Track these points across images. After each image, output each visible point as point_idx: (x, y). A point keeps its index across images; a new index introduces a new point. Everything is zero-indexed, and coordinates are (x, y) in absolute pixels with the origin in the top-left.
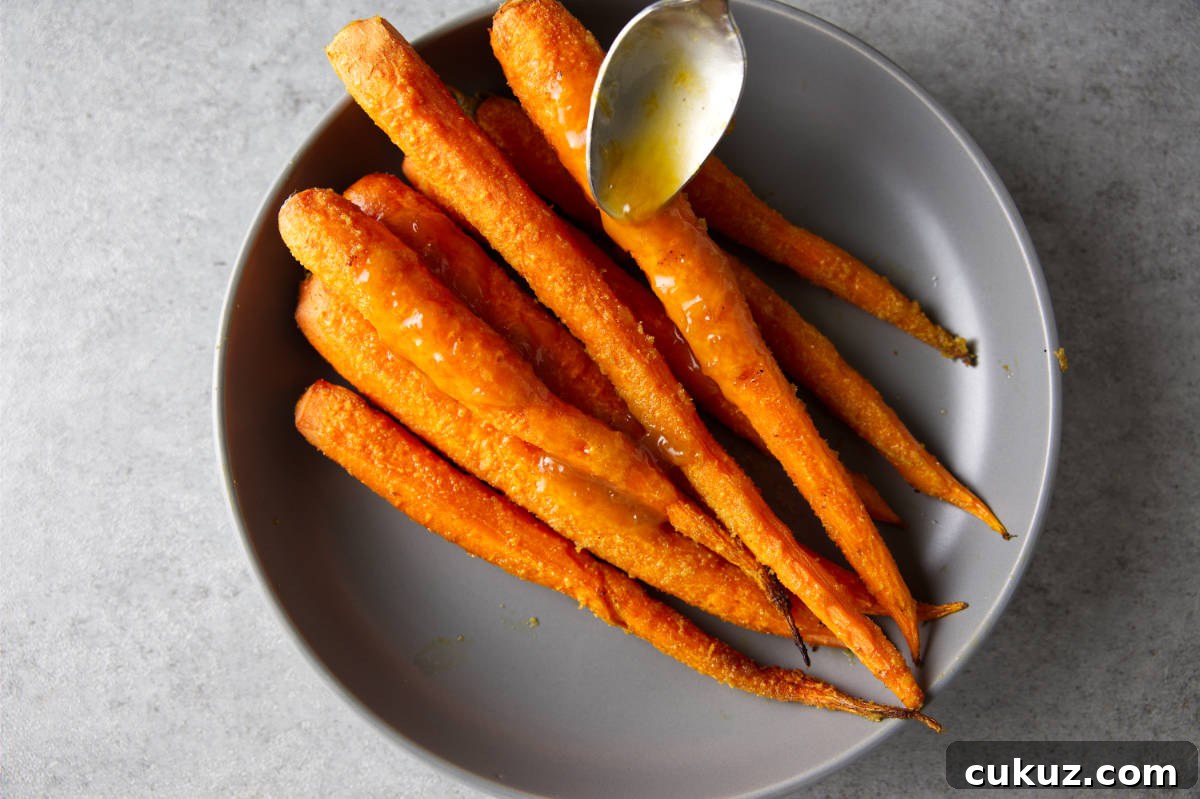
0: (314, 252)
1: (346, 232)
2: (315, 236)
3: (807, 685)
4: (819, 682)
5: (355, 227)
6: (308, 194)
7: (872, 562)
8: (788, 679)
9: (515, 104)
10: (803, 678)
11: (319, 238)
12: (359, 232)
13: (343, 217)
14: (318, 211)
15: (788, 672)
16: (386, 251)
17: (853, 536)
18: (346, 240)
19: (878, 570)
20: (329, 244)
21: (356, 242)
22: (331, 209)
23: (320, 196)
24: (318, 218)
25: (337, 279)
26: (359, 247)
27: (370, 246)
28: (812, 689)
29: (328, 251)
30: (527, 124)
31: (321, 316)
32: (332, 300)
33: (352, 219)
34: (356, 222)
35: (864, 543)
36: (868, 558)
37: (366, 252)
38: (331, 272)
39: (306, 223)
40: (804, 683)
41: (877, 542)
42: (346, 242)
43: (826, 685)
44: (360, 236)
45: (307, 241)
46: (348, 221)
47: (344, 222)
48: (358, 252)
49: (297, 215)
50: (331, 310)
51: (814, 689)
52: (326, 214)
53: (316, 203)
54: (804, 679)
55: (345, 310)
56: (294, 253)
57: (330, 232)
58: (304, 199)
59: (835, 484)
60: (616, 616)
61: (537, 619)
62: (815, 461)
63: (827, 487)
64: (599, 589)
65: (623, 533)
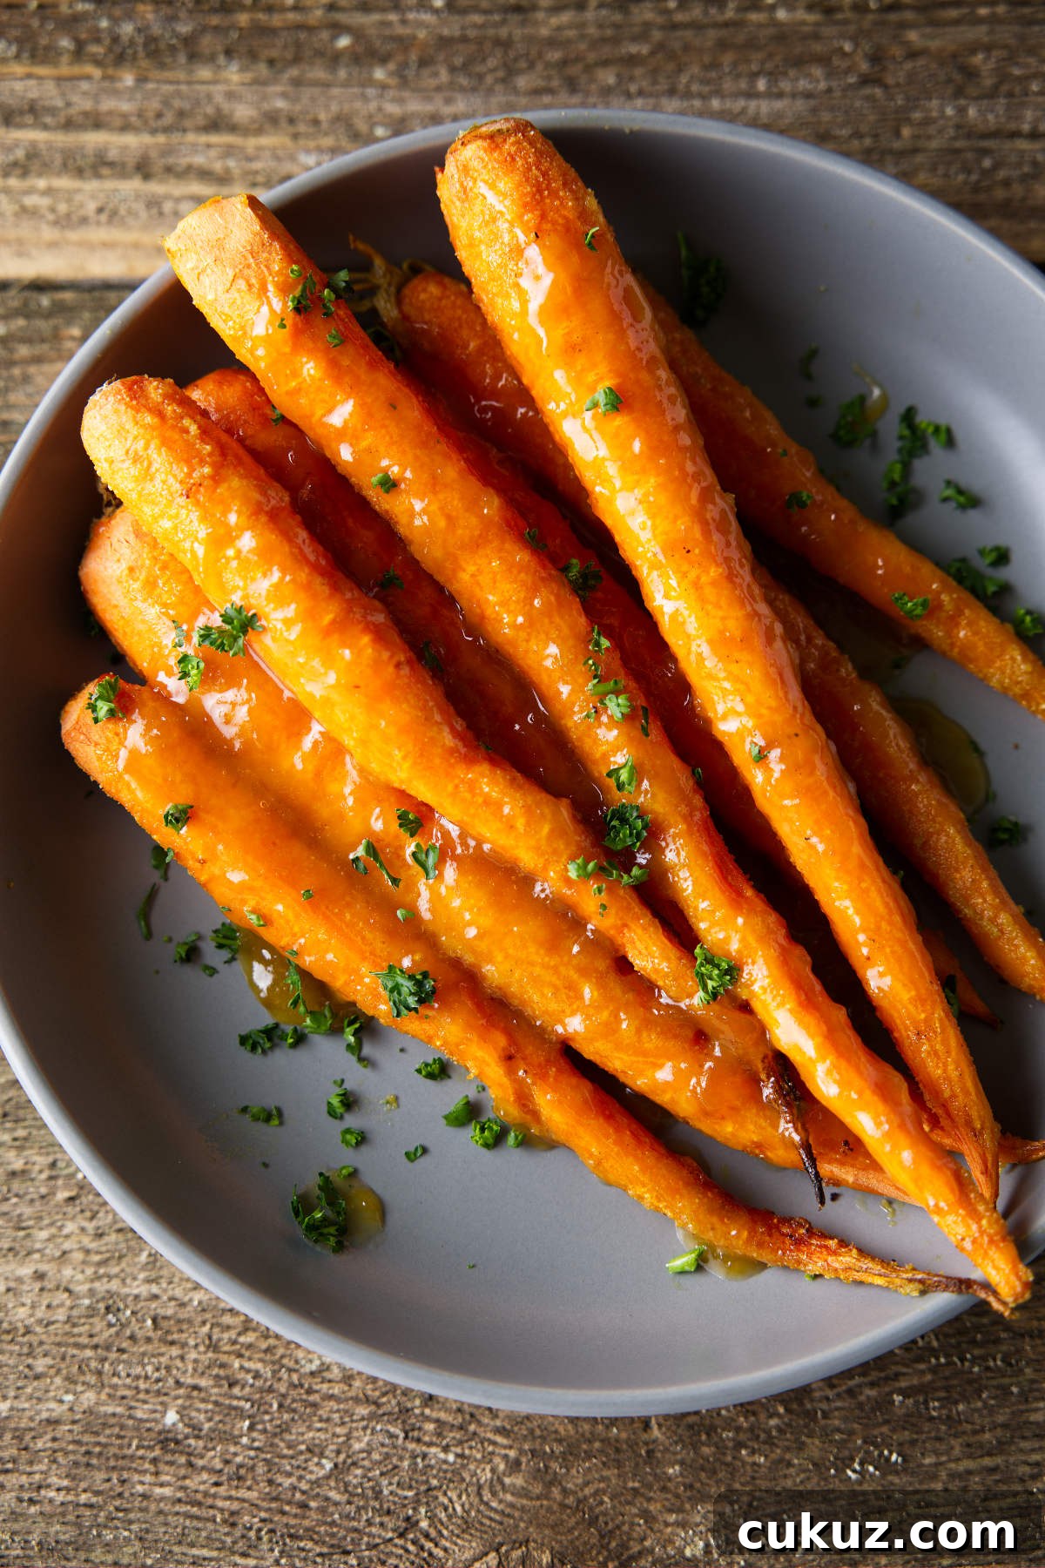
0: (134, 471)
1: (190, 445)
2: (140, 445)
3: (814, 1242)
4: (832, 1238)
5: (203, 440)
6: (135, 382)
7: (936, 1053)
8: (785, 1230)
9: (463, 288)
10: (808, 1230)
11: (146, 449)
12: (208, 447)
13: (187, 422)
14: (150, 410)
15: (787, 1220)
16: (245, 482)
17: (911, 1008)
18: (189, 457)
19: (945, 1065)
20: (159, 459)
21: (202, 462)
22: (170, 409)
23: (155, 389)
24: (149, 419)
25: (162, 515)
26: (207, 470)
27: (223, 472)
28: (820, 1247)
29: (157, 470)
30: (480, 320)
31: (126, 572)
32: (146, 550)
33: (199, 427)
34: (205, 433)
35: (926, 1020)
36: (932, 1046)
37: (216, 479)
38: (154, 503)
39: (129, 426)
40: (810, 1237)
41: (947, 1023)
42: (188, 462)
43: (843, 1243)
44: (210, 455)
45: (127, 452)
46: (194, 429)
47: (187, 431)
48: (203, 477)
49: (116, 412)
50: (142, 566)
51: (826, 1247)
52: (161, 415)
53: (147, 398)
54: (811, 1232)
55: (164, 568)
56: (101, 469)
57: (165, 442)
58: (130, 389)
59: (891, 923)
60: (523, 1099)
61: (397, 1098)
62: (864, 885)
63: (879, 928)
64: (504, 1049)
65: (552, 963)
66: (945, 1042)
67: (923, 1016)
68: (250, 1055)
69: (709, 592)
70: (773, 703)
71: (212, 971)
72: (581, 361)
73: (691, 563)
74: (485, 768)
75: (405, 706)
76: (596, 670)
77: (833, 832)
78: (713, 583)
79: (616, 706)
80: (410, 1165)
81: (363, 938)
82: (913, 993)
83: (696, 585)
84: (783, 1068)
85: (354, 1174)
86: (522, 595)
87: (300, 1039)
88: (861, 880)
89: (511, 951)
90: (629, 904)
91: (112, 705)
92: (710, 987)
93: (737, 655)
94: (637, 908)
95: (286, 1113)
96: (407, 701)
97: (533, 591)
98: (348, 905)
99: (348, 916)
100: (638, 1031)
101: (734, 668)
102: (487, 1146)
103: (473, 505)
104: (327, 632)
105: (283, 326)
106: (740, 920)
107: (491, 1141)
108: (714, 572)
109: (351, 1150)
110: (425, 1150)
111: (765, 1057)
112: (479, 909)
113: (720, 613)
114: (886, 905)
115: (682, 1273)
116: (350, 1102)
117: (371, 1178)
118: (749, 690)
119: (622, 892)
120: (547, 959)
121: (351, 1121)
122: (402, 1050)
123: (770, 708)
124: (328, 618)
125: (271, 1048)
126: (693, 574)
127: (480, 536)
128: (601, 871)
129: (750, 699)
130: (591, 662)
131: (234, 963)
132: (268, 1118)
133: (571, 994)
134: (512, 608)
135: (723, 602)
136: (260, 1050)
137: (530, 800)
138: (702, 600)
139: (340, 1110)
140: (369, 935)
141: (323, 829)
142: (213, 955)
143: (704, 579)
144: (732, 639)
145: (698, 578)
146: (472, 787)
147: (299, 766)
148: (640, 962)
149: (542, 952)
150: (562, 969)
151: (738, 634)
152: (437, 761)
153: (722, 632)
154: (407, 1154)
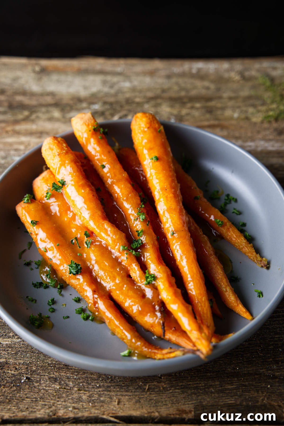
1: (63, 148)
2: (52, 146)
7: (202, 306)
17: (197, 295)
19: (203, 309)
20: (55, 148)
22: (61, 142)
26: (64, 152)
29: (54, 150)
37: (66, 153)
41: (206, 300)
42: (61, 150)
45: (49, 147)
47: (63, 145)
57: (58, 145)
59: (197, 275)
60: (95, 303)
61: (66, 304)
62: (192, 266)
63: (193, 276)
64: (94, 289)
65: (111, 271)
66: (205, 304)
67: (200, 297)
68: (34, 288)
69: (169, 199)
70: (179, 223)
71: (32, 269)
72: (152, 151)
73: (166, 192)
74: (107, 222)
75: (92, 203)
76: (140, 210)
77: (187, 252)
78: (170, 197)
79: (142, 217)
80: (64, 320)
81: (68, 258)
82: (199, 292)
83: (166, 197)
84: (162, 304)
85: (49, 317)
86: (127, 193)
87: (47, 287)
88: (191, 265)
89: (102, 266)
90: (133, 259)
91: (29, 198)
92: (148, 281)
93: (172, 212)
94: (135, 261)
95: (37, 302)
96: (93, 203)
97: (130, 193)
98: (67, 250)
99: (66, 252)
100: (128, 290)
101: (171, 215)
102: (84, 319)
103: (121, 174)
104: (79, 186)
105: (90, 131)
106: (160, 267)
107: (85, 317)
108: (171, 195)
109: (50, 313)
110: (68, 317)
111: (158, 301)
112: (97, 255)
113: (171, 203)
114: (197, 271)
115: (125, 356)
116: (54, 302)
117: (53, 320)
118: (173, 219)
119: (132, 256)
120: (110, 270)
121: (53, 306)
122: (70, 295)
123: (177, 224)
124: (80, 183)
125: (39, 287)
126: (166, 194)
127: (121, 179)
128: (128, 250)
129: (173, 221)
130: (139, 208)
131: (38, 269)
132: (32, 301)
133: (114, 279)
134: (124, 195)
135: (172, 201)
136: (36, 287)
137: (115, 230)
138: (167, 200)
139: (51, 304)
140: (69, 257)
141: (67, 234)
142: (34, 266)
143: (169, 196)
144: (172, 209)
145: (167, 195)
146: (103, 225)
147: (66, 220)
148: (133, 275)
149: (109, 268)
150: (113, 273)
151: (173, 208)
152: (96, 218)
153: (170, 207)
154: (64, 317)
